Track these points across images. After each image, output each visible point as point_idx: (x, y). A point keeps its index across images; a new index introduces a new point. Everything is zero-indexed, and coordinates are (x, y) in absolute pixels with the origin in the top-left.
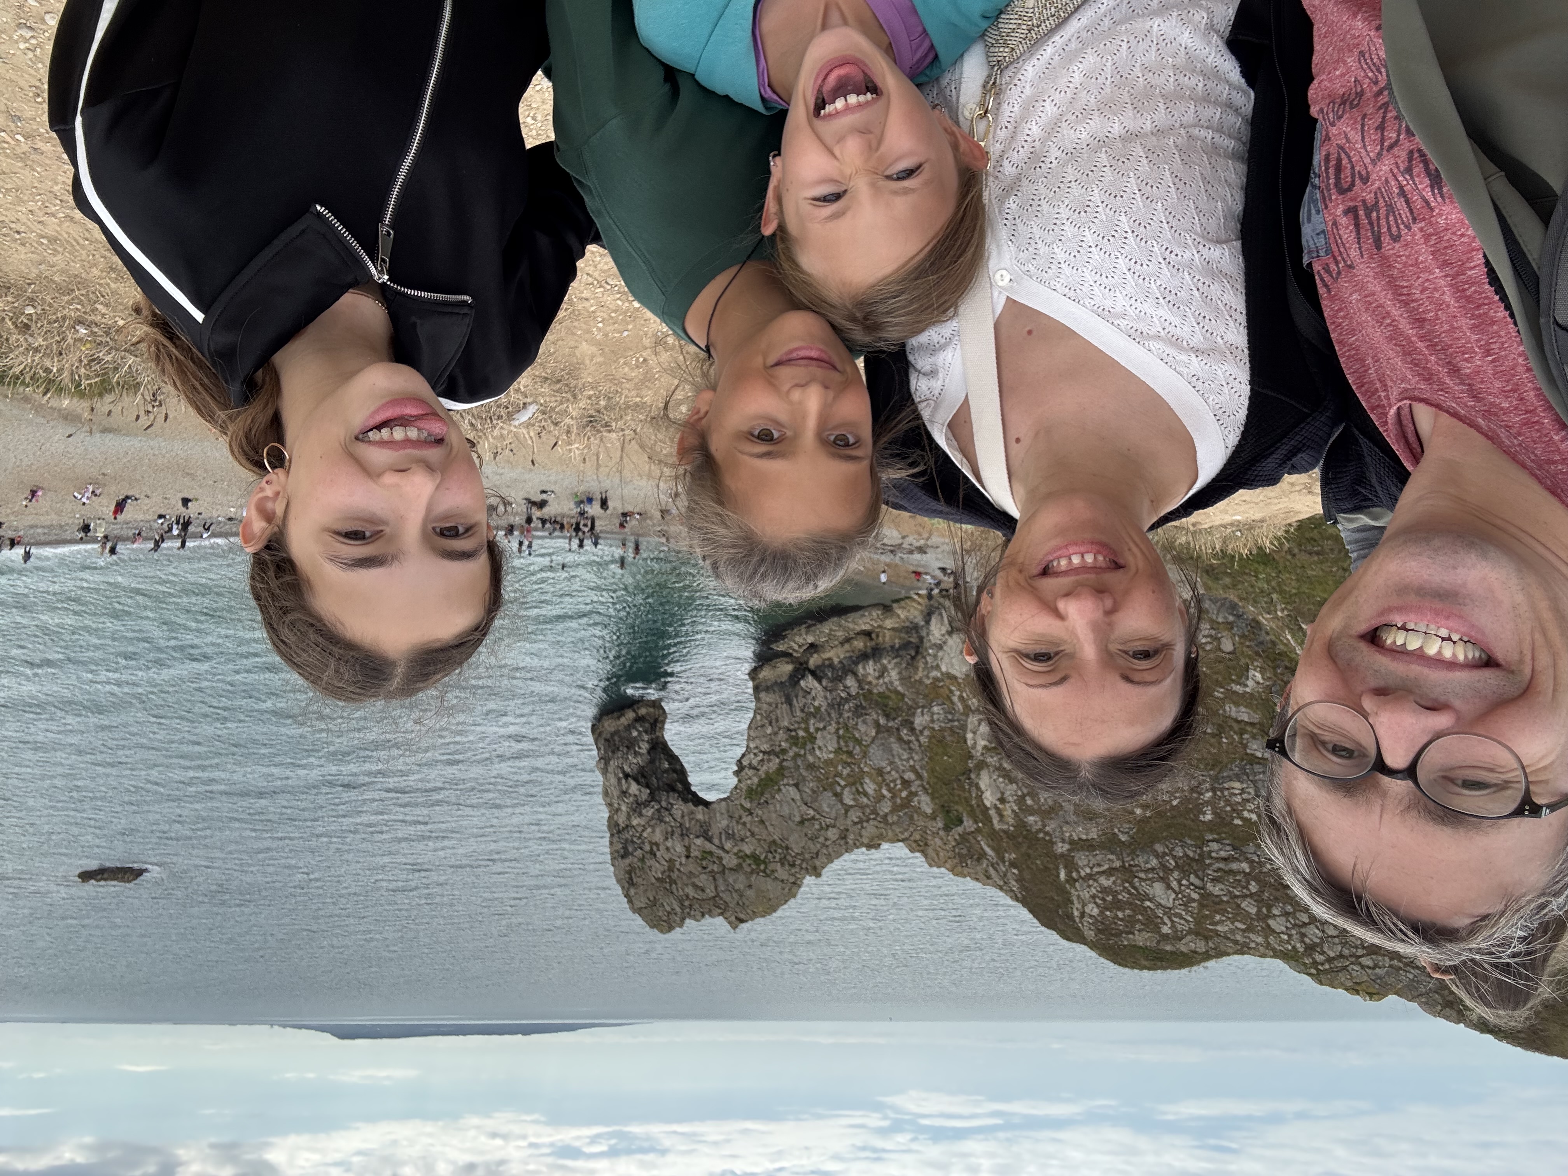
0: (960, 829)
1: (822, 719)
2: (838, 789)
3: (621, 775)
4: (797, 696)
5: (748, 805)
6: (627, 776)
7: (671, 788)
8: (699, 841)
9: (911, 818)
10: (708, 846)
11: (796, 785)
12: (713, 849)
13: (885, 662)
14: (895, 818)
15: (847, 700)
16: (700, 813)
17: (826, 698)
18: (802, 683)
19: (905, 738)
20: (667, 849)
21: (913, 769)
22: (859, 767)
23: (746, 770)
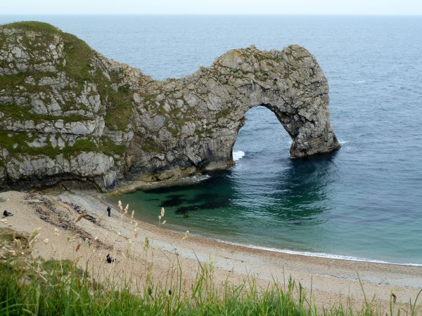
0: (120, 85)
1: (190, 141)
2: (185, 107)
3: (316, 123)
4: (204, 153)
5: (238, 102)
6: (313, 122)
7: (284, 114)
8: (268, 87)
9: (146, 91)
10: (262, 84)
11: (209, 110)
12: (260, 83)
13: (149, 165)
14: (155, 92)
15: (175, 149)
16: (266, 100)
17: (186, 151)
18: (200, 160)
19: (143, 128)
20: (288, 85)
21: (141, 114)
22: (171, 116)
23: (237, 119)
